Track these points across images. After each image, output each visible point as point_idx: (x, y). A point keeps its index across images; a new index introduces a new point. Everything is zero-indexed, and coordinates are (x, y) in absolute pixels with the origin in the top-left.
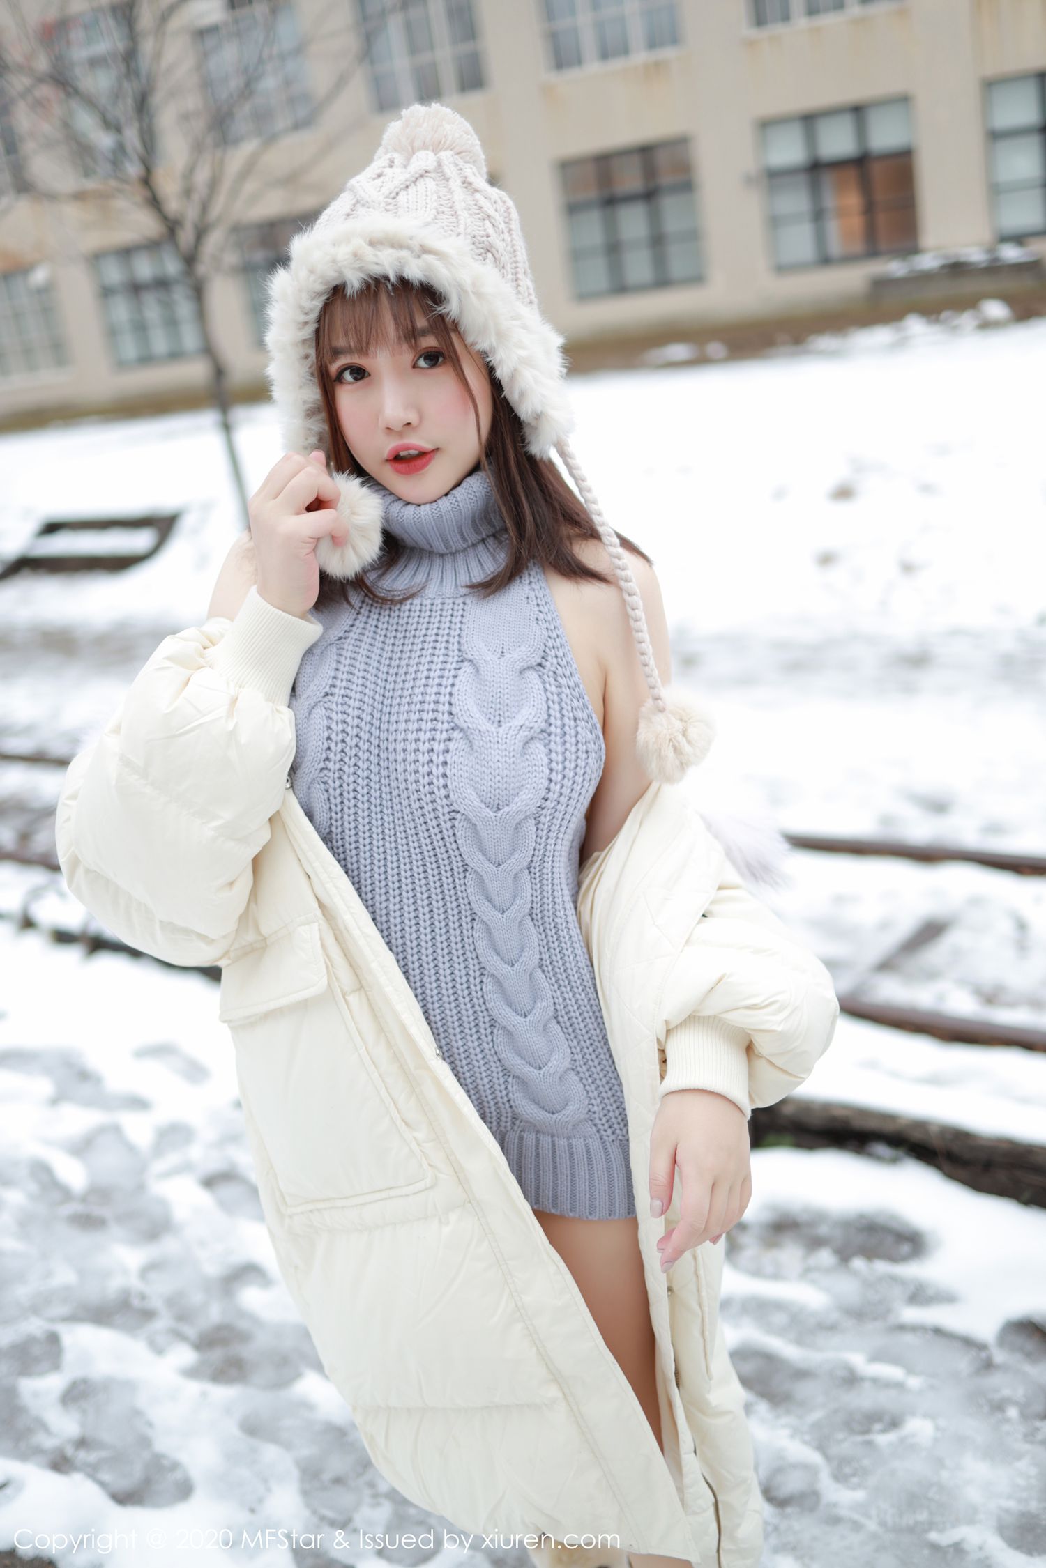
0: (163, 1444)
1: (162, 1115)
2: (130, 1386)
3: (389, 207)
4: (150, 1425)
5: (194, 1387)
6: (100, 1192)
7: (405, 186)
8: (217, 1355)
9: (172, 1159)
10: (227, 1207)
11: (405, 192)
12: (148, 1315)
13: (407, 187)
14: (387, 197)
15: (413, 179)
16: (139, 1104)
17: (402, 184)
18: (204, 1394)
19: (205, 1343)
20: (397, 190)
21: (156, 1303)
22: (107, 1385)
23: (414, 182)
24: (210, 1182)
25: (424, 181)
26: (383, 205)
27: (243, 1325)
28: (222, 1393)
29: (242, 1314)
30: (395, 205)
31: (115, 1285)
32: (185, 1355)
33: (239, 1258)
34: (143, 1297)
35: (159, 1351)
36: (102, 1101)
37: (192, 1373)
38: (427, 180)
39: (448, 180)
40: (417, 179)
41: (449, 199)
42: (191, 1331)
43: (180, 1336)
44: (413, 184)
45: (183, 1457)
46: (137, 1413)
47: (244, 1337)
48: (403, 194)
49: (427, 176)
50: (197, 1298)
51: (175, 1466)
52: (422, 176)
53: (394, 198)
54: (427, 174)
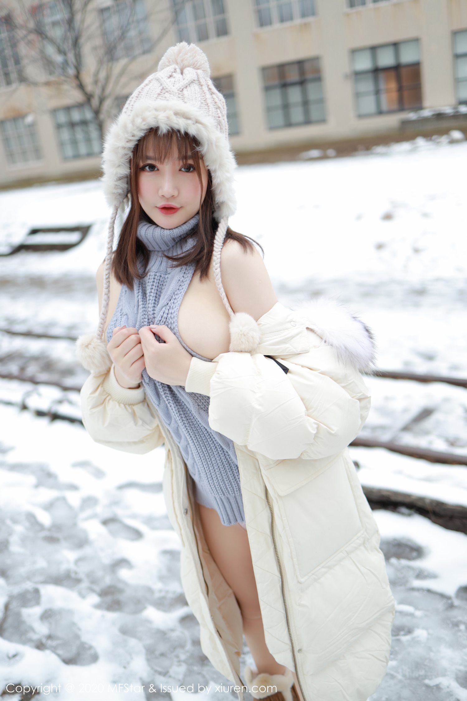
0: (85, 638)
1: (84, 492)
2: (70, 612)
3: (180, 96)
4: (79, 629)
5: (99, 613)
6: (57, 527)
7: (186, 86)
8: (109, 599)
9: (88, 512)
10: (113, 533)
11: (186, 90)
12: (78, 581)
13: (186, 87)
14: (178, 90)
15: (189, 83)
16: (74, 487)
17: (185, 85)
18: (103, 616)
19: (104, 593)
20: (182, 88)
21: (82, 576)
22: (60, 612)
23: (189, 85)
24: (105, 522)
25: (193, 85)
26: (177, 94)
27: (120, 586)
28: (111, 616)
29: (120, 581)
30: (182, 95)
31: (64, 567)
32: (95, 599)
33: (118, 556)
34: (76, 573)
35: (83, 597)
36: (57, 486)
37: (98, 607)
38: (194, 84)
39: (202, 86)
40: (190, 83)
41: (203, 96)
42: (97, 588)
43: (93, 591)
44: (189, 86)
45: (94, 644)
46: (74, 624)
47: (121, 591)
48: (185, 90)
49: (194, 83)
50: (100, 573)
51: (91, 647)
52: (192, 82)
53: (181, 91)
54: (194, 82)
